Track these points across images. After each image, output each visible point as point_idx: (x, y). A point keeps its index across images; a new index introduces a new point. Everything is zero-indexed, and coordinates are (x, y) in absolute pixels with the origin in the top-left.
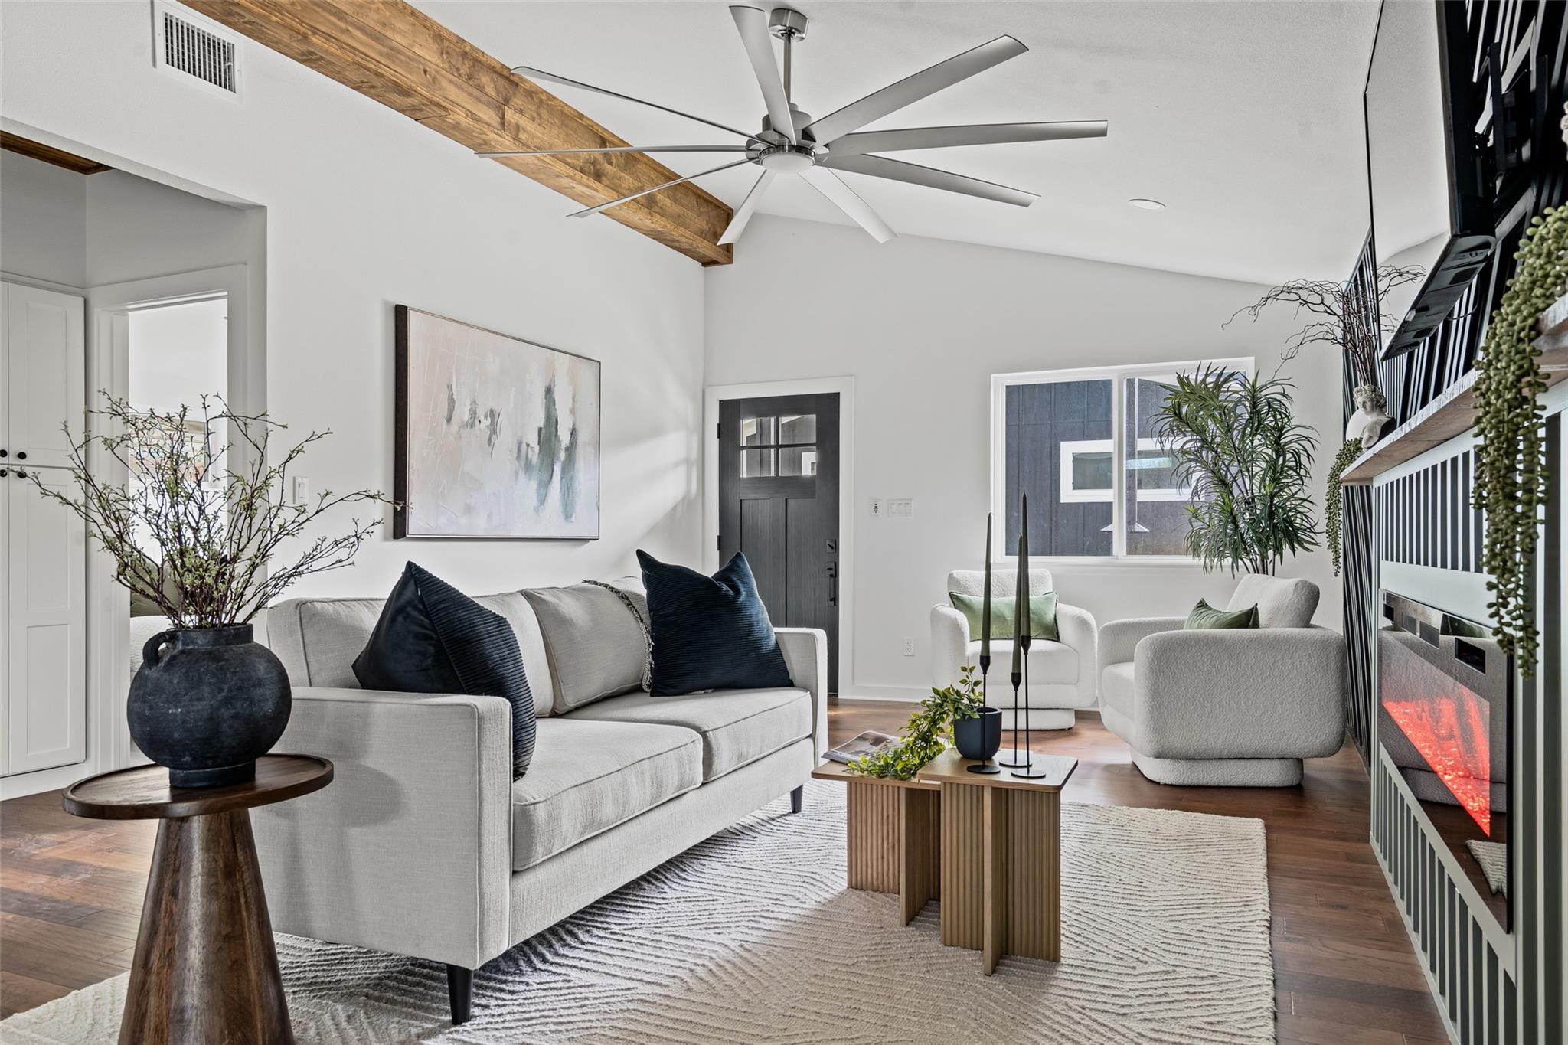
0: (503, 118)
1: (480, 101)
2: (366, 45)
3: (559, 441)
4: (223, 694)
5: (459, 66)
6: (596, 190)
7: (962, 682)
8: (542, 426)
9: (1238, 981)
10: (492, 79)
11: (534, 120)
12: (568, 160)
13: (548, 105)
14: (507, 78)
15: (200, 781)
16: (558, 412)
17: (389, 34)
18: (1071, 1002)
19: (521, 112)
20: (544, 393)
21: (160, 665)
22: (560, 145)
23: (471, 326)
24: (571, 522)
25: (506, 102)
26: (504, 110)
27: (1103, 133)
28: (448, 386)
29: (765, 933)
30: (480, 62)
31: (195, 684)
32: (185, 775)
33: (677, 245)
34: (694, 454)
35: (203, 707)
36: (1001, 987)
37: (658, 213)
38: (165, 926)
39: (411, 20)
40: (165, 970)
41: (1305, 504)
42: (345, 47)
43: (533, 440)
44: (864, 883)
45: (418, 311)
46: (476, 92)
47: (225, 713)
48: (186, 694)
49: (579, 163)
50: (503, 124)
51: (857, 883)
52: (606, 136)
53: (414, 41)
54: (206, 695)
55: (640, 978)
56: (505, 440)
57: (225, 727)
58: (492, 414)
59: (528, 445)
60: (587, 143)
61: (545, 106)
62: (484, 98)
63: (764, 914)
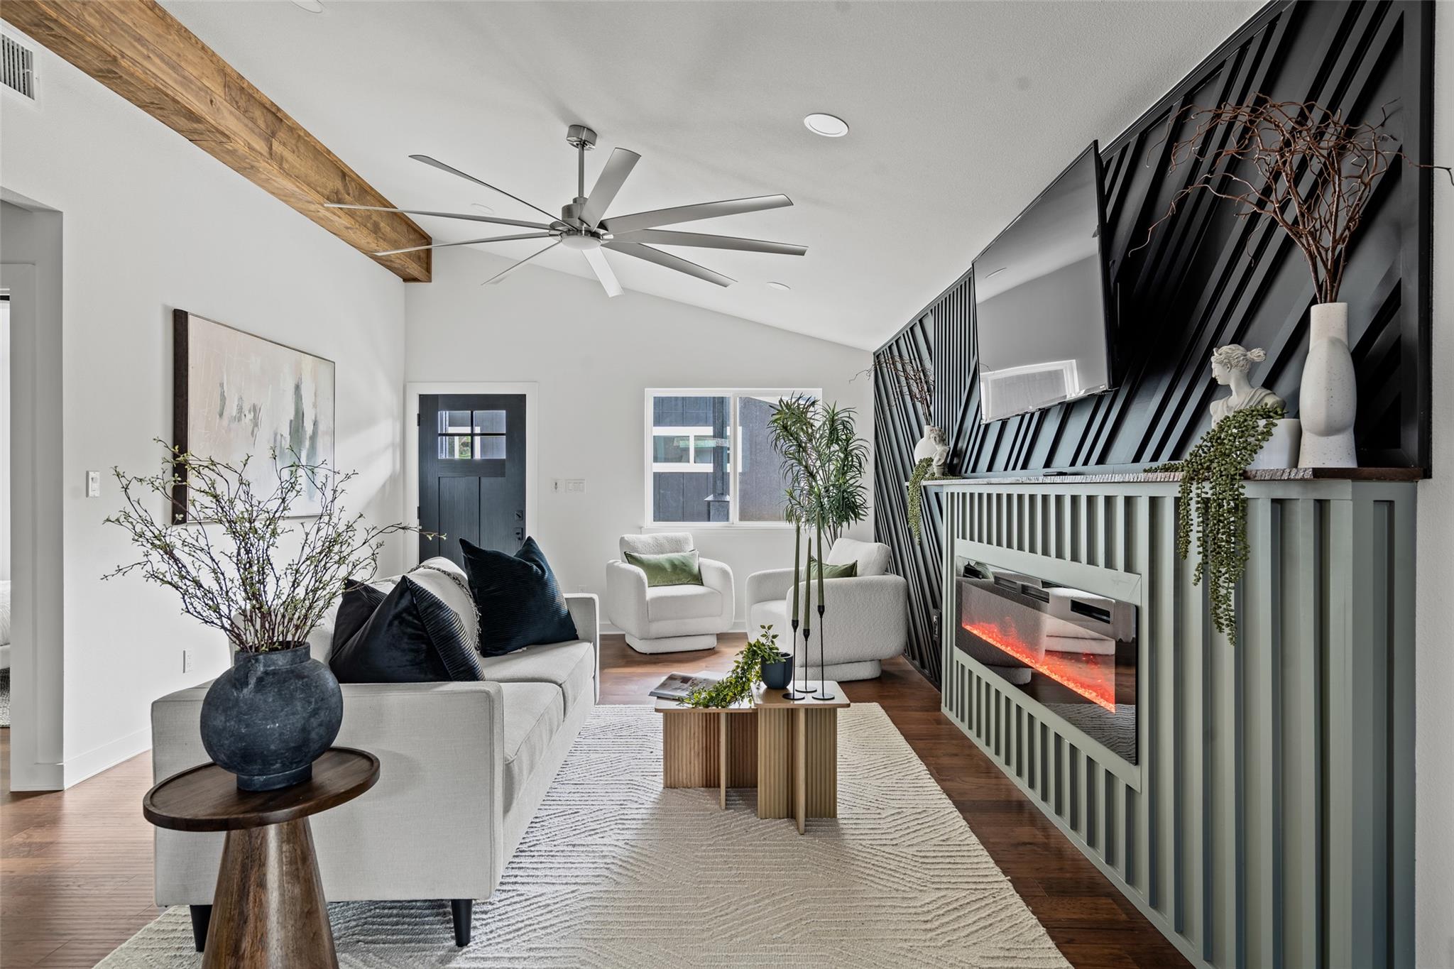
0: (271, 148)
1: (254, 132)
2: (163, 72)
3: (305, 431)
4: (312, 706)
5: (237, 99)
6: (339, 217)
7: (763, 636)
8: (292, 419)
9: (939, 812)
10: (263, 113)
11: (294, 152)
12: (319, 189)
13: (304, 139)
14: (274, 114)
15: (279, 783)
16: (304, 406)
17: (183, 64)
18: (864, 843)
19: (284, 144)
20: (294, 390)
21: (250, 687)
22: (313, 176)
23: (238, 330)
24: (313, 501)
25: (273, 134)
26: (271, 142)
27: (802, 253)
28: (220, 384)
29: (635, 832)
30: (253, 97)
31: (289, 700)
32: (265, 780)
33: (389, 264)
34: (398, 439)
35: (297, 721)
36: (817, 841)
37: (381, 238)
38: (255, 914)
39: (201, 54)
40: (259, 953)
41: (859, 489)
42: (148, 72)
43: (285, 431)
44: (676, 782)
45: (196, 316)
46: (251, 124)
47: (314, 722)
48: (282, 710)
49: (326, 192)
50: (271, 154)
51: (671, 783)
52: (346, 170)
53: (203, 73)
54: (299, 708)
55: (574, 882)
56: (264, 434)
57: (313, 735)
58: (255, 409)
59: (282, 436)
60: (332, 176)
61: (302, 141)
62: (257, 130)
63: (622, 817)
